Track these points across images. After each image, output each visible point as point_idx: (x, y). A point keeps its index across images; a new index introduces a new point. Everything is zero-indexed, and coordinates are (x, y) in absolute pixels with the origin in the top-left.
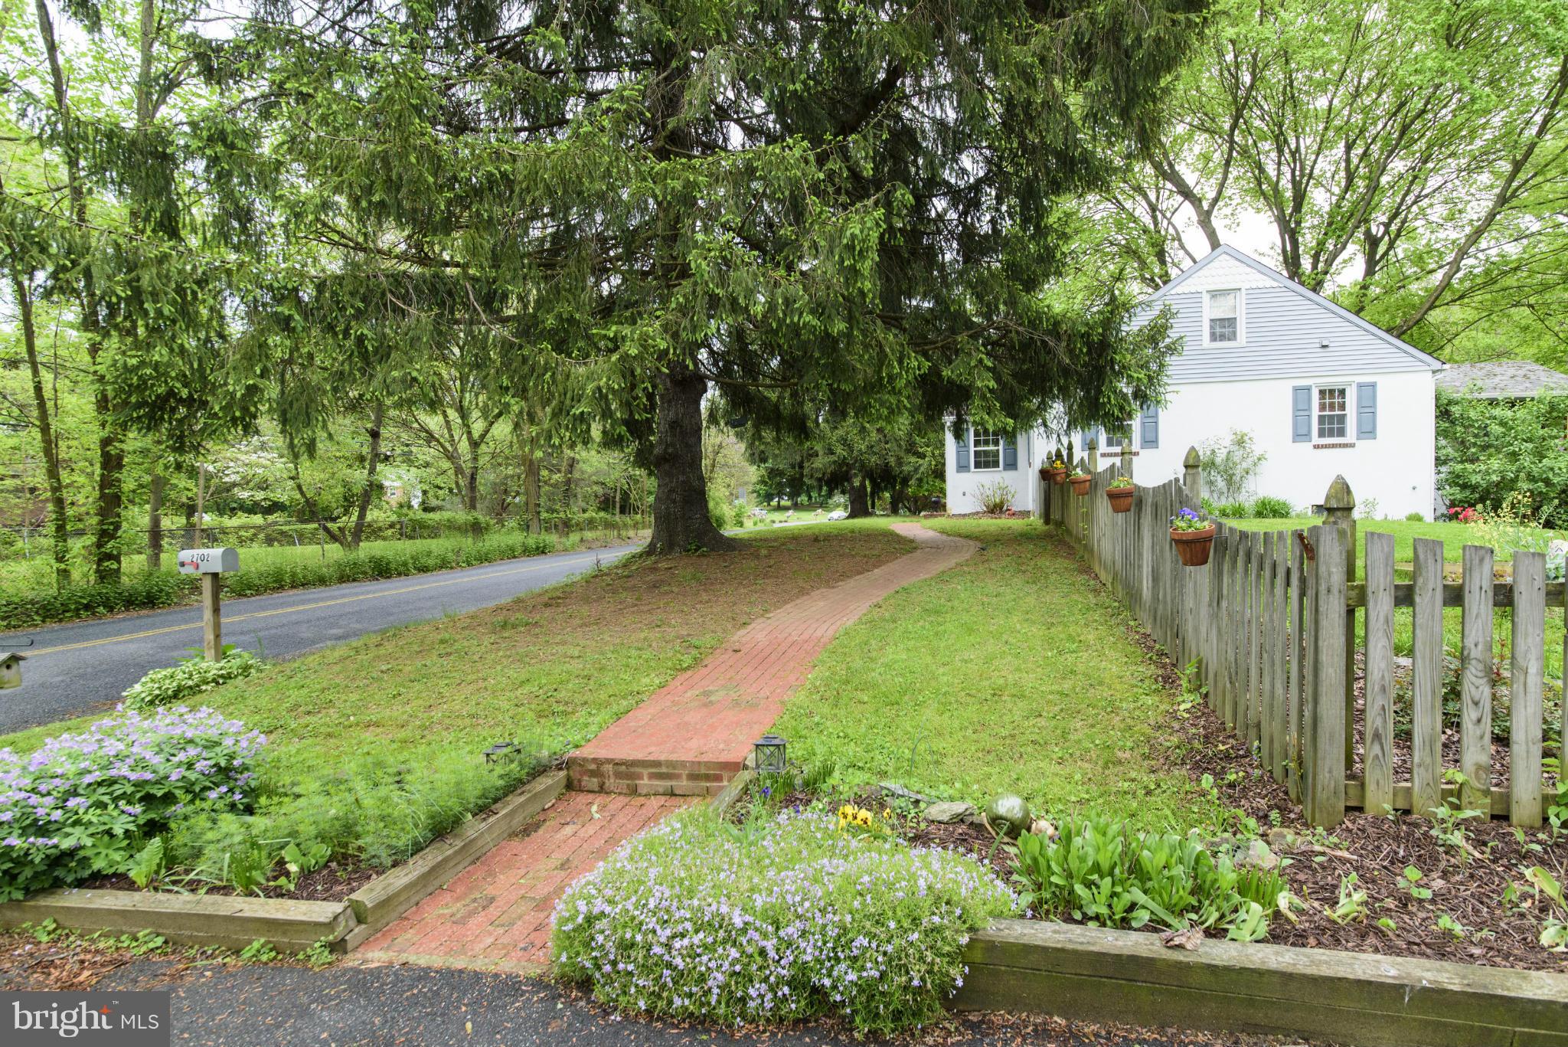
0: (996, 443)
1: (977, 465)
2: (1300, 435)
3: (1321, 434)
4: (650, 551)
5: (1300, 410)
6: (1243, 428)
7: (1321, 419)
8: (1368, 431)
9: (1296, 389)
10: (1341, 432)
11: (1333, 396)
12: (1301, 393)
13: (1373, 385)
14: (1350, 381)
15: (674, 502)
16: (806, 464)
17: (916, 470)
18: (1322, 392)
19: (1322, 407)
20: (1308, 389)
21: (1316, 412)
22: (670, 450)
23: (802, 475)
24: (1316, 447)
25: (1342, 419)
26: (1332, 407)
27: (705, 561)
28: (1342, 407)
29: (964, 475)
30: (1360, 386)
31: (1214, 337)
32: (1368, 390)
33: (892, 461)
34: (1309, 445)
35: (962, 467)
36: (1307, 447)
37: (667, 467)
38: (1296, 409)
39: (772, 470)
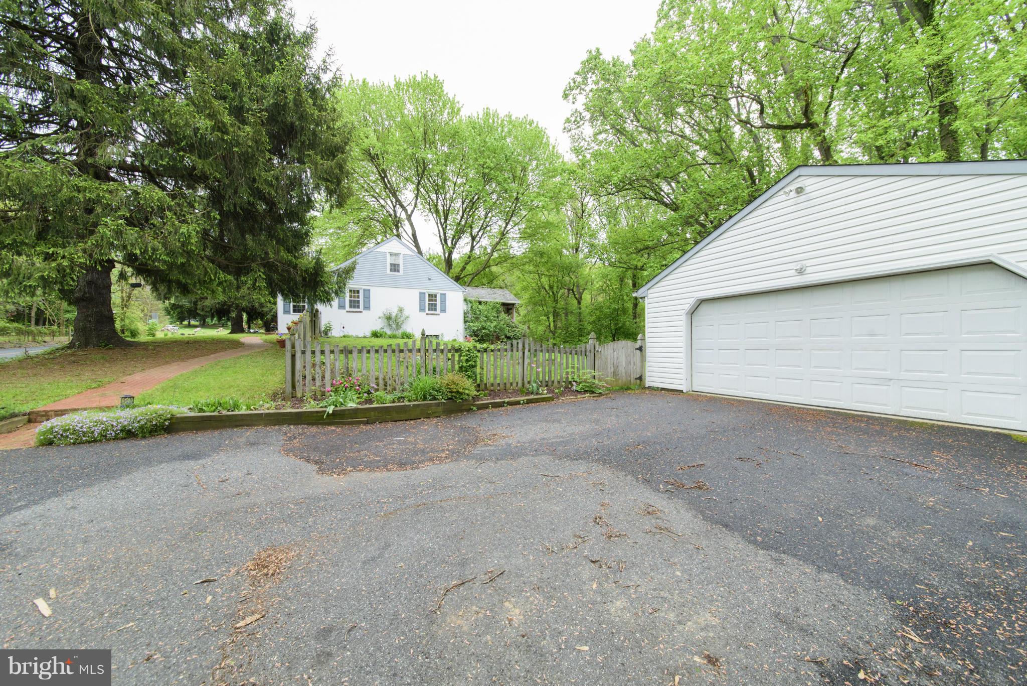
0: (304, 302)
1: (294, 311)
2: (422, 310)
3: (429, 310)
4: (71, 345)
5: (422, 300)
6: (402, 306)
7: (429, 304)
8: (444, 310)
9: (420, 293)
10: (436, 310)
11: (432, 297)
12: (422, 295)
13: (445, 294)
14: (439, 293)
15: (90, 321)
16: (199, 303)
17: (271, 310)
18: (429, 295)
19: (429, 300)
20: (424, 293)
21: (427, 302)
22: (87, 295)
23: (196, 309)
24: (427, 314)
25: (436, 305)
26: (433, 300)
27: (111, 351)
28: (436, 301)
29: (287, 316)
30: (441, 294)
31: (391, 270)
32: (443, 296)
33: (257, 305)
34: (425, 314)
35: (286, 312)
36: (424, 314)
37: (84, 304)
38: (420, 300)
39: (174, 304)
